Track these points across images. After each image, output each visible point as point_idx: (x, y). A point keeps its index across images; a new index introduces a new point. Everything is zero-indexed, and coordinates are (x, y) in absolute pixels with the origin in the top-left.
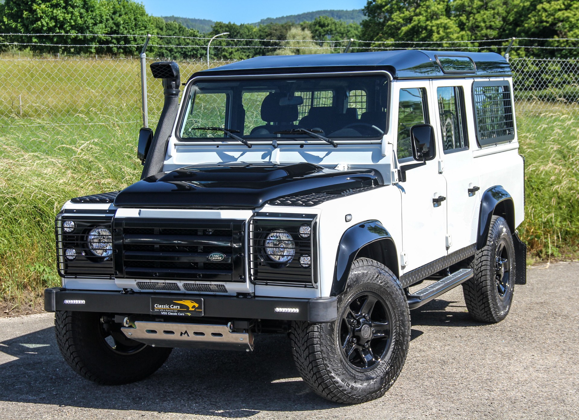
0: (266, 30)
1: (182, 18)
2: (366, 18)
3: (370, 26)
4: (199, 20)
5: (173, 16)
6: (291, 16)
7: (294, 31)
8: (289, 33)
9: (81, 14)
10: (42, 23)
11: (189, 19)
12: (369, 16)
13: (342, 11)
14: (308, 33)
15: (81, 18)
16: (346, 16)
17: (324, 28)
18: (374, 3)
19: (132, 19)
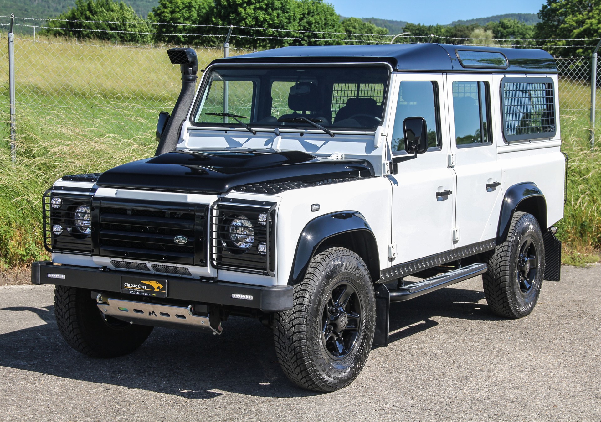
0: (452, 31)
1: (381, 20)
2: (541, 21)
3: (544, 28)
4: (396, 21)
5: (373, 18)
6: (481, 19)
7: (477, 31)
8: (473, 33)
9: (278, 14)
10: (245, 22)
11: (387, 20)
12: (543, 19)
13: (530, 14)
14: (490, 33)
15: (278, 17)
16: (532, 20)
17: (507, 30)
18: (549, 7)
19: (323, 19)
